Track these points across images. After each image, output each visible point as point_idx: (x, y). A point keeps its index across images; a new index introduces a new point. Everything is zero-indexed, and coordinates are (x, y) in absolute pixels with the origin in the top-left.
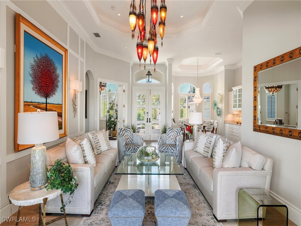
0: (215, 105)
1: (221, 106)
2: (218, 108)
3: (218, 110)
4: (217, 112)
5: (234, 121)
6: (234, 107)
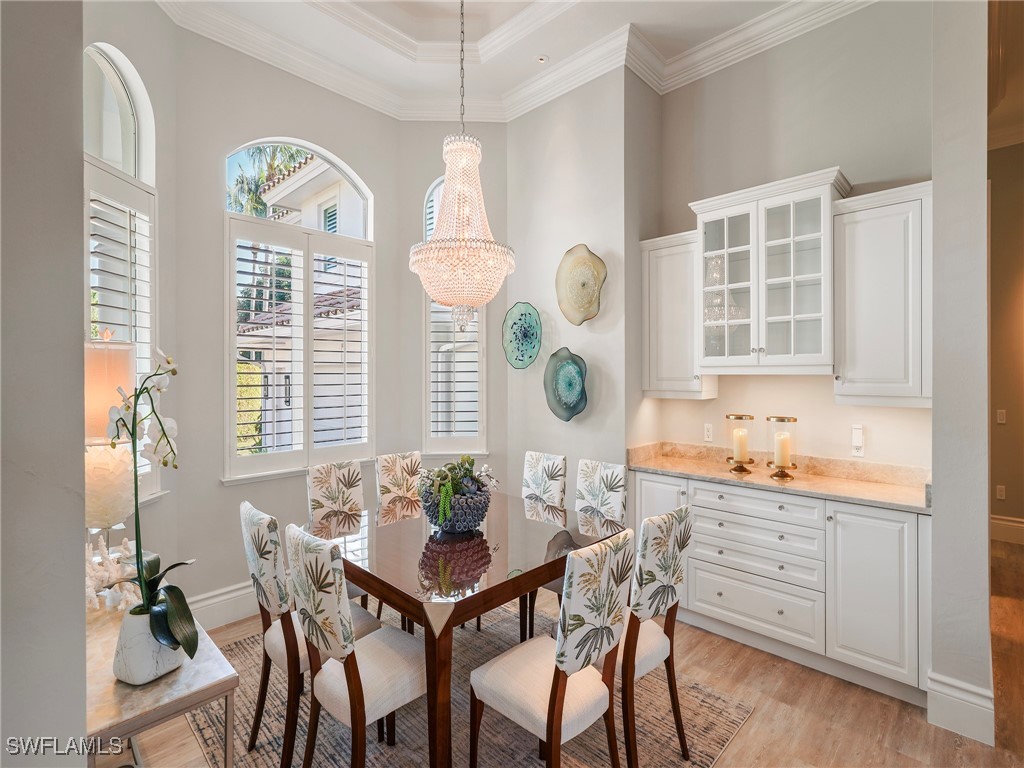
2: (562, 357)
3: (557, 370)
4: (551, 386)
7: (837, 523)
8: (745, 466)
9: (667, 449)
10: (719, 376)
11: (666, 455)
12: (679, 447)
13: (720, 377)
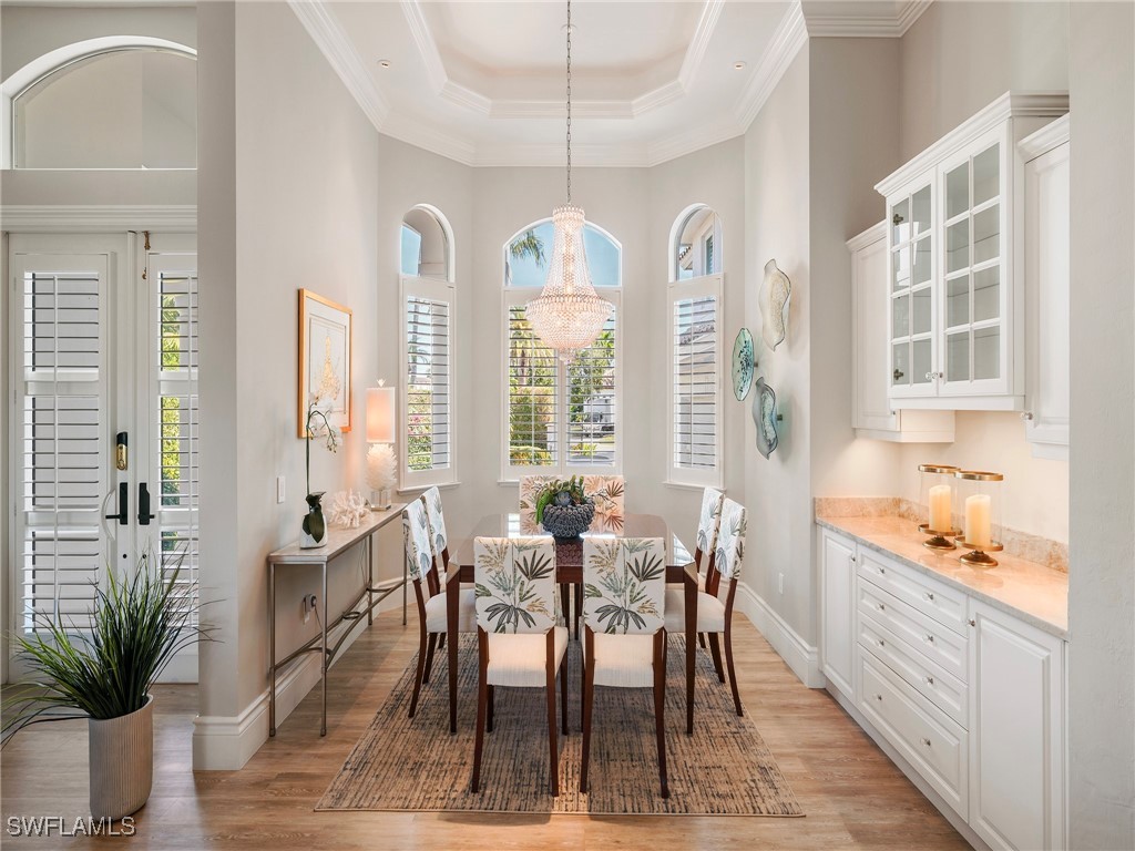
0: (749, 363)
1: (788, 368)
2: (762, 388)
3: (762, 402)
4: (759, 420)
5: (897, 502)
6: (898, 375)
7: (979, 631)
8: (946, 538)
9: (904, 507)
10: (956, 411)
11: (901, 516)
12: (915, 507)
13: (958, 414)
